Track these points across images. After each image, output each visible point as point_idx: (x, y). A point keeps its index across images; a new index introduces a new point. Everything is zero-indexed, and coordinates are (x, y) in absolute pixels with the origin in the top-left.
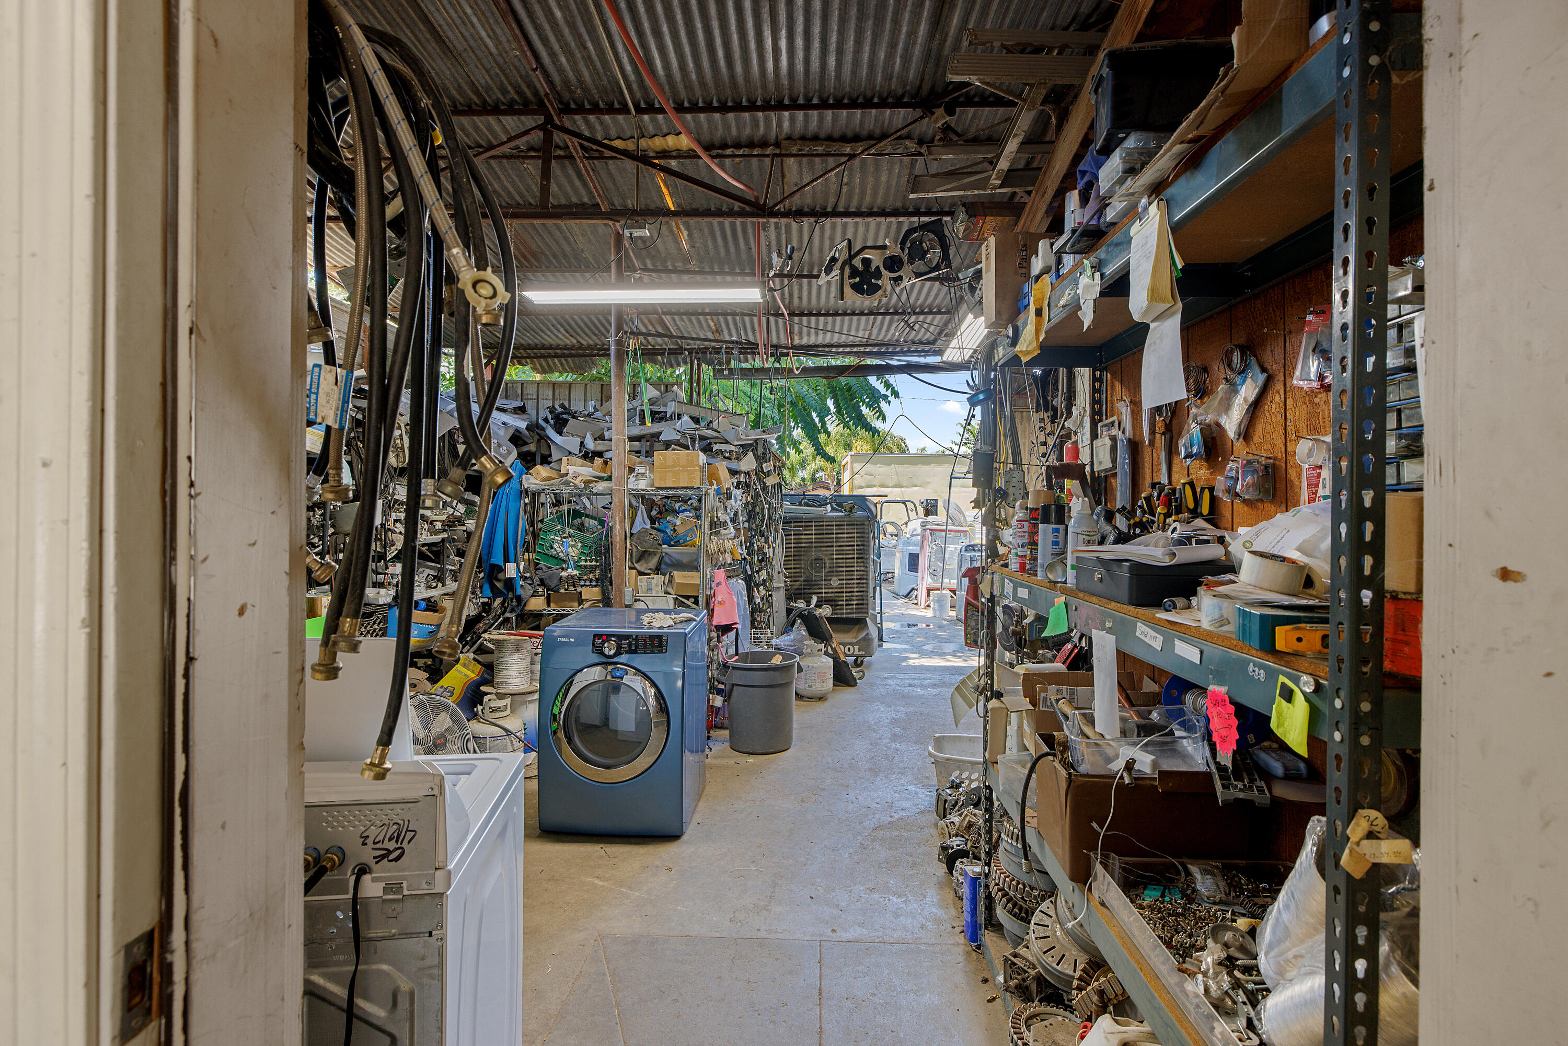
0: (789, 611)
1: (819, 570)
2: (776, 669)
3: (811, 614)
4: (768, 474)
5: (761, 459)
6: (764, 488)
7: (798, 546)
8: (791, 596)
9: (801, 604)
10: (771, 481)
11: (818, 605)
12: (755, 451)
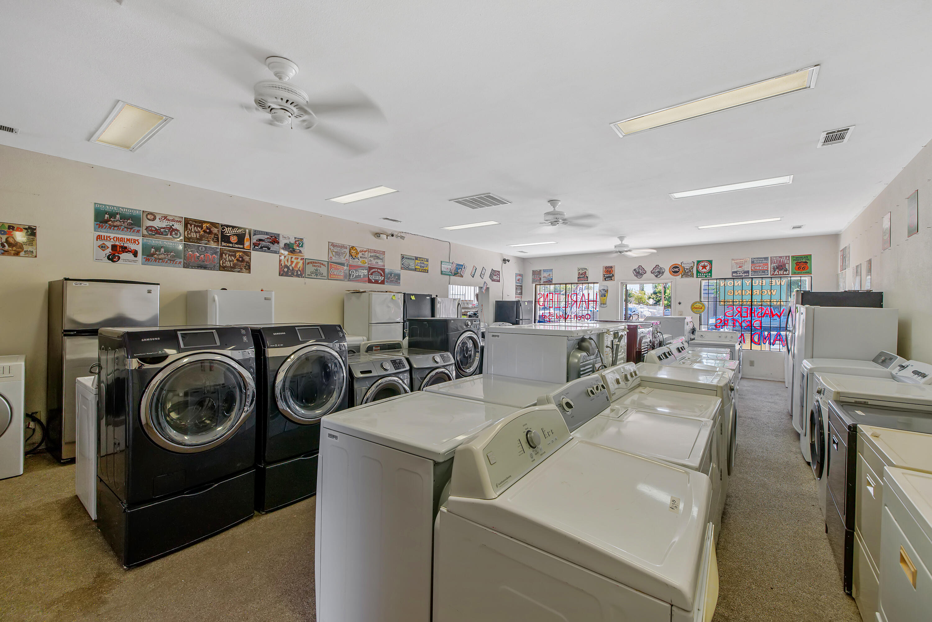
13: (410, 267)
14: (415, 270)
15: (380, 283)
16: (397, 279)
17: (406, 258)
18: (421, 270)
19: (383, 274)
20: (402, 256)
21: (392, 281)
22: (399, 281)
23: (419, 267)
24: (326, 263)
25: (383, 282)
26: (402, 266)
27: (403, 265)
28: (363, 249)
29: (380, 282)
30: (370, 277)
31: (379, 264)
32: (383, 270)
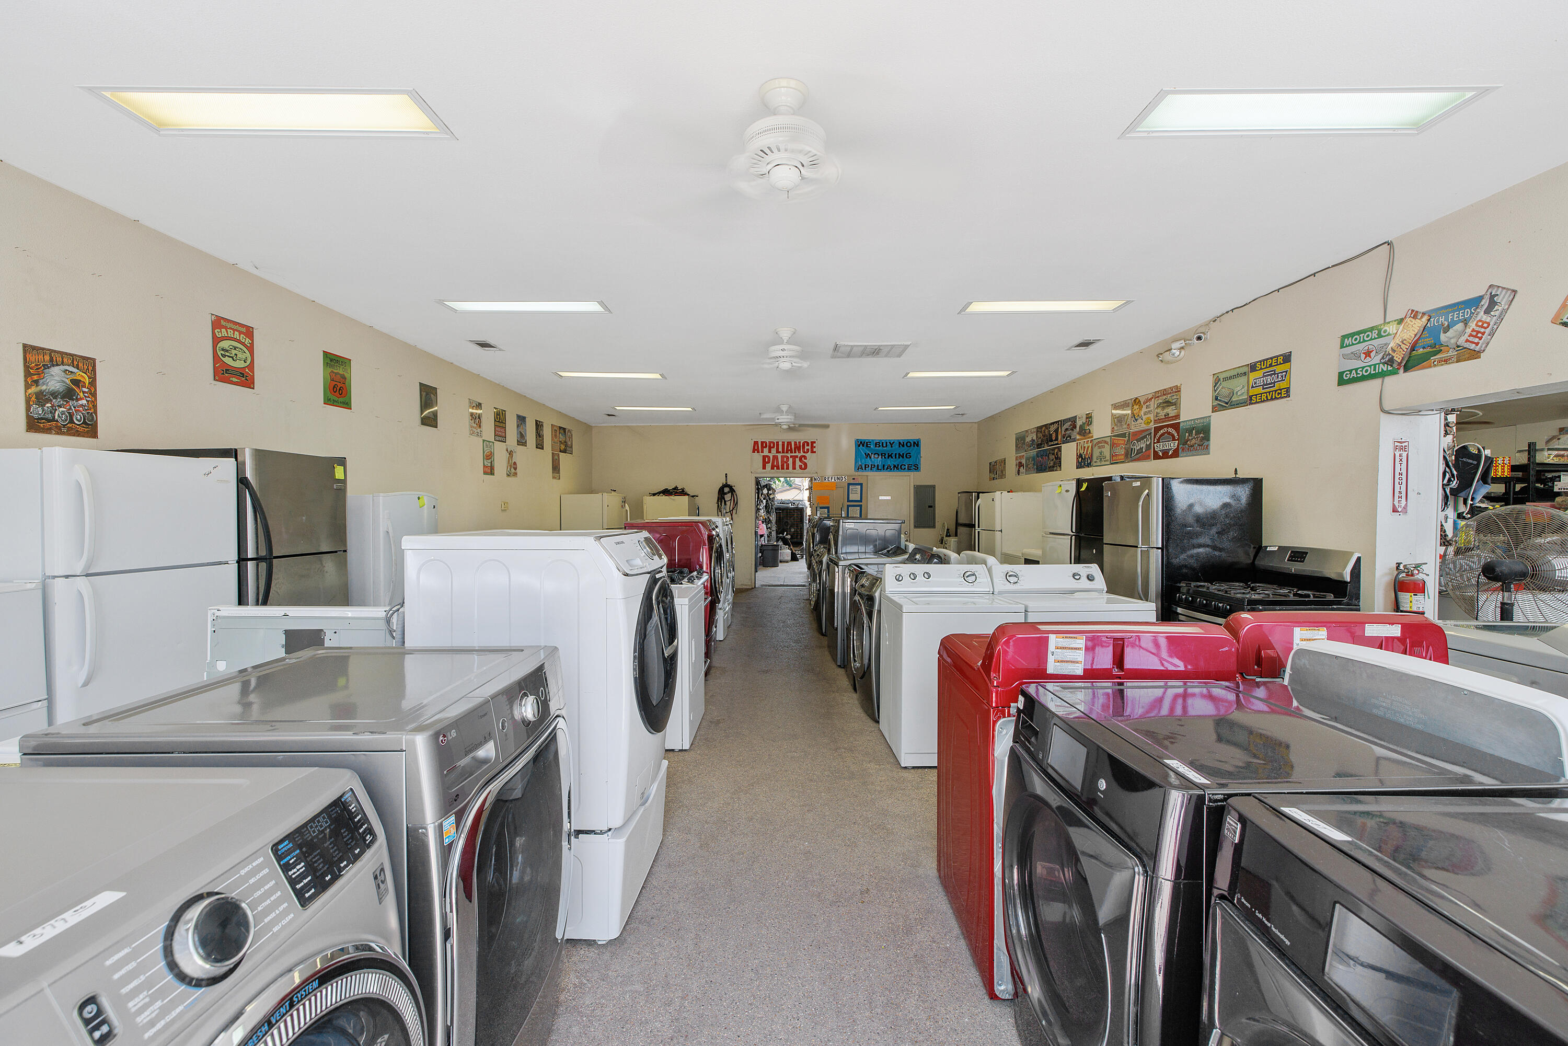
0: (777, 537)
1: (787, 526)
2: (775, 545)
3: (784, 537)
4: (771, 494)
5: (769, 490)
6: (770, 499)
7: (780, 517)
8: (777, 533)
9: (781, 535)
10: (771, 497)
11: (786, 535)
12: (766, 487)
13: (1234, 399)
14: (1250, 401)
15: (1171, 457)
16: (1203, 439)
17: (1225, 379)
18: (1264, 397)
19: (1176, 435)
20: (1216, 376)
21: (1192, 446)
22: (1206, 443)
23: (1260, 390)
24: (1108, 440)
25: (1176, 454)
26: (1216, 403)
27: (1216, 399)
28: (1147, 396)
29: (1170, 453)
30: (1156, 447)
31: (1170, 415)
32: (1176, 427)
